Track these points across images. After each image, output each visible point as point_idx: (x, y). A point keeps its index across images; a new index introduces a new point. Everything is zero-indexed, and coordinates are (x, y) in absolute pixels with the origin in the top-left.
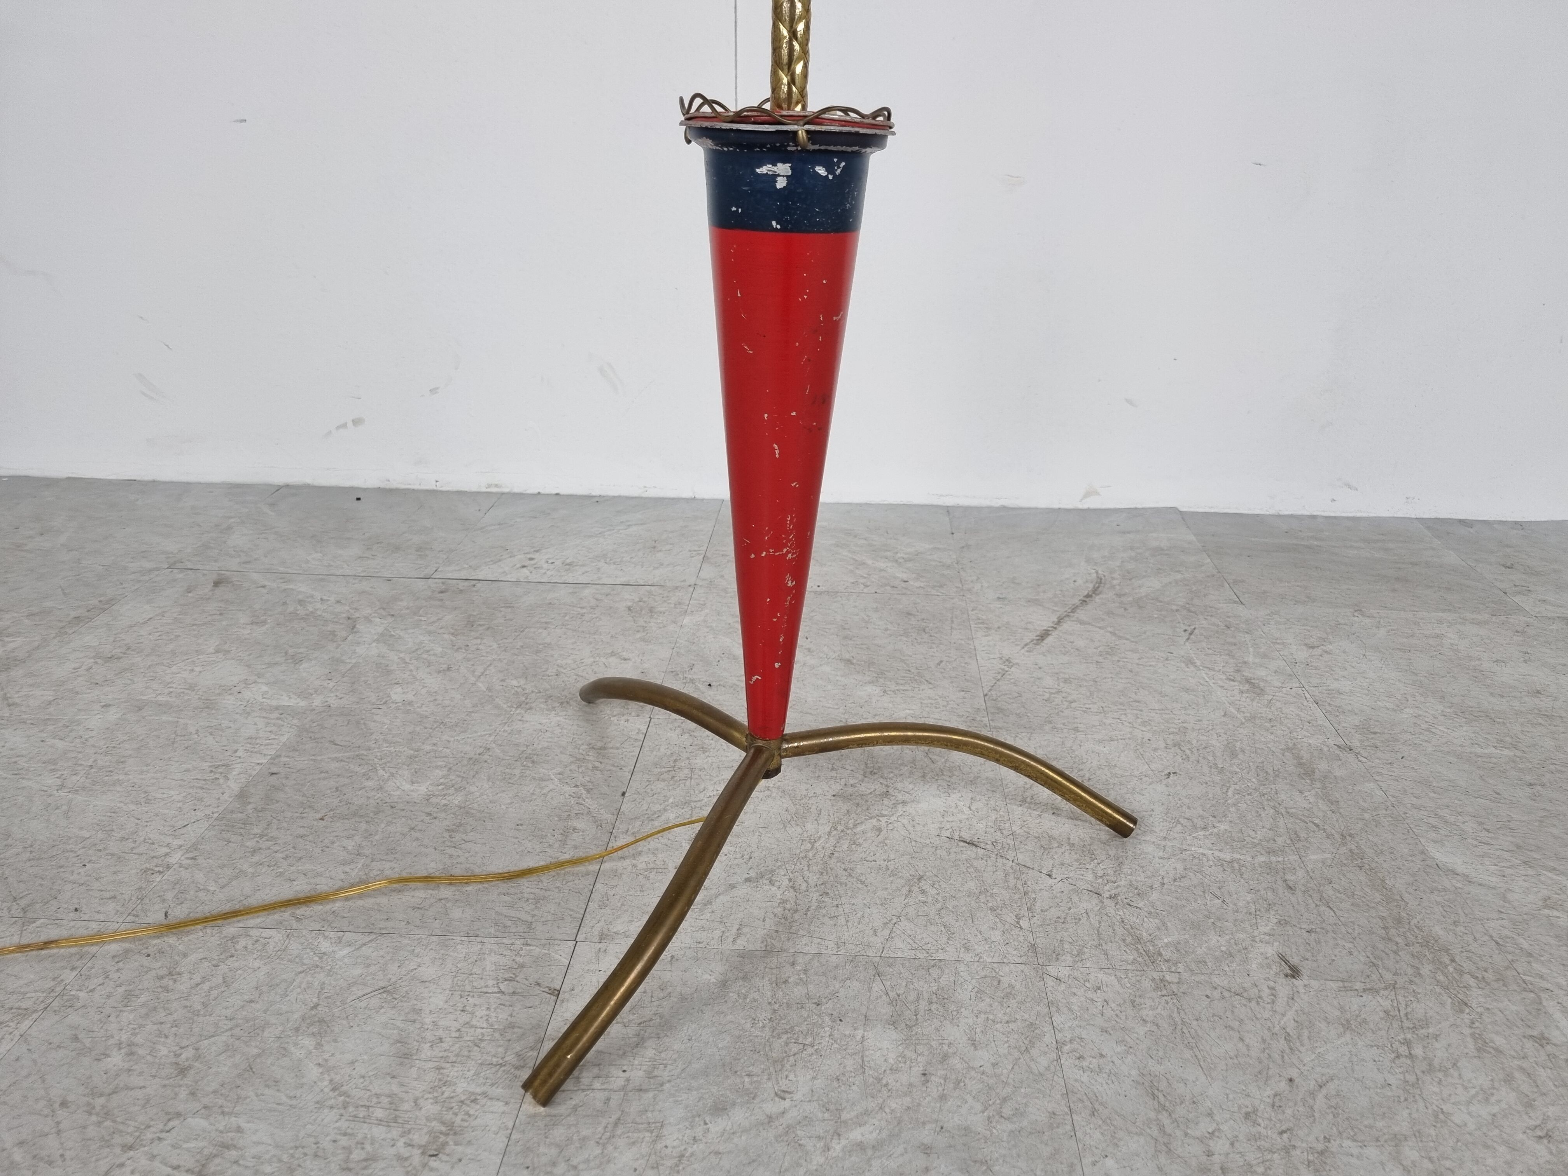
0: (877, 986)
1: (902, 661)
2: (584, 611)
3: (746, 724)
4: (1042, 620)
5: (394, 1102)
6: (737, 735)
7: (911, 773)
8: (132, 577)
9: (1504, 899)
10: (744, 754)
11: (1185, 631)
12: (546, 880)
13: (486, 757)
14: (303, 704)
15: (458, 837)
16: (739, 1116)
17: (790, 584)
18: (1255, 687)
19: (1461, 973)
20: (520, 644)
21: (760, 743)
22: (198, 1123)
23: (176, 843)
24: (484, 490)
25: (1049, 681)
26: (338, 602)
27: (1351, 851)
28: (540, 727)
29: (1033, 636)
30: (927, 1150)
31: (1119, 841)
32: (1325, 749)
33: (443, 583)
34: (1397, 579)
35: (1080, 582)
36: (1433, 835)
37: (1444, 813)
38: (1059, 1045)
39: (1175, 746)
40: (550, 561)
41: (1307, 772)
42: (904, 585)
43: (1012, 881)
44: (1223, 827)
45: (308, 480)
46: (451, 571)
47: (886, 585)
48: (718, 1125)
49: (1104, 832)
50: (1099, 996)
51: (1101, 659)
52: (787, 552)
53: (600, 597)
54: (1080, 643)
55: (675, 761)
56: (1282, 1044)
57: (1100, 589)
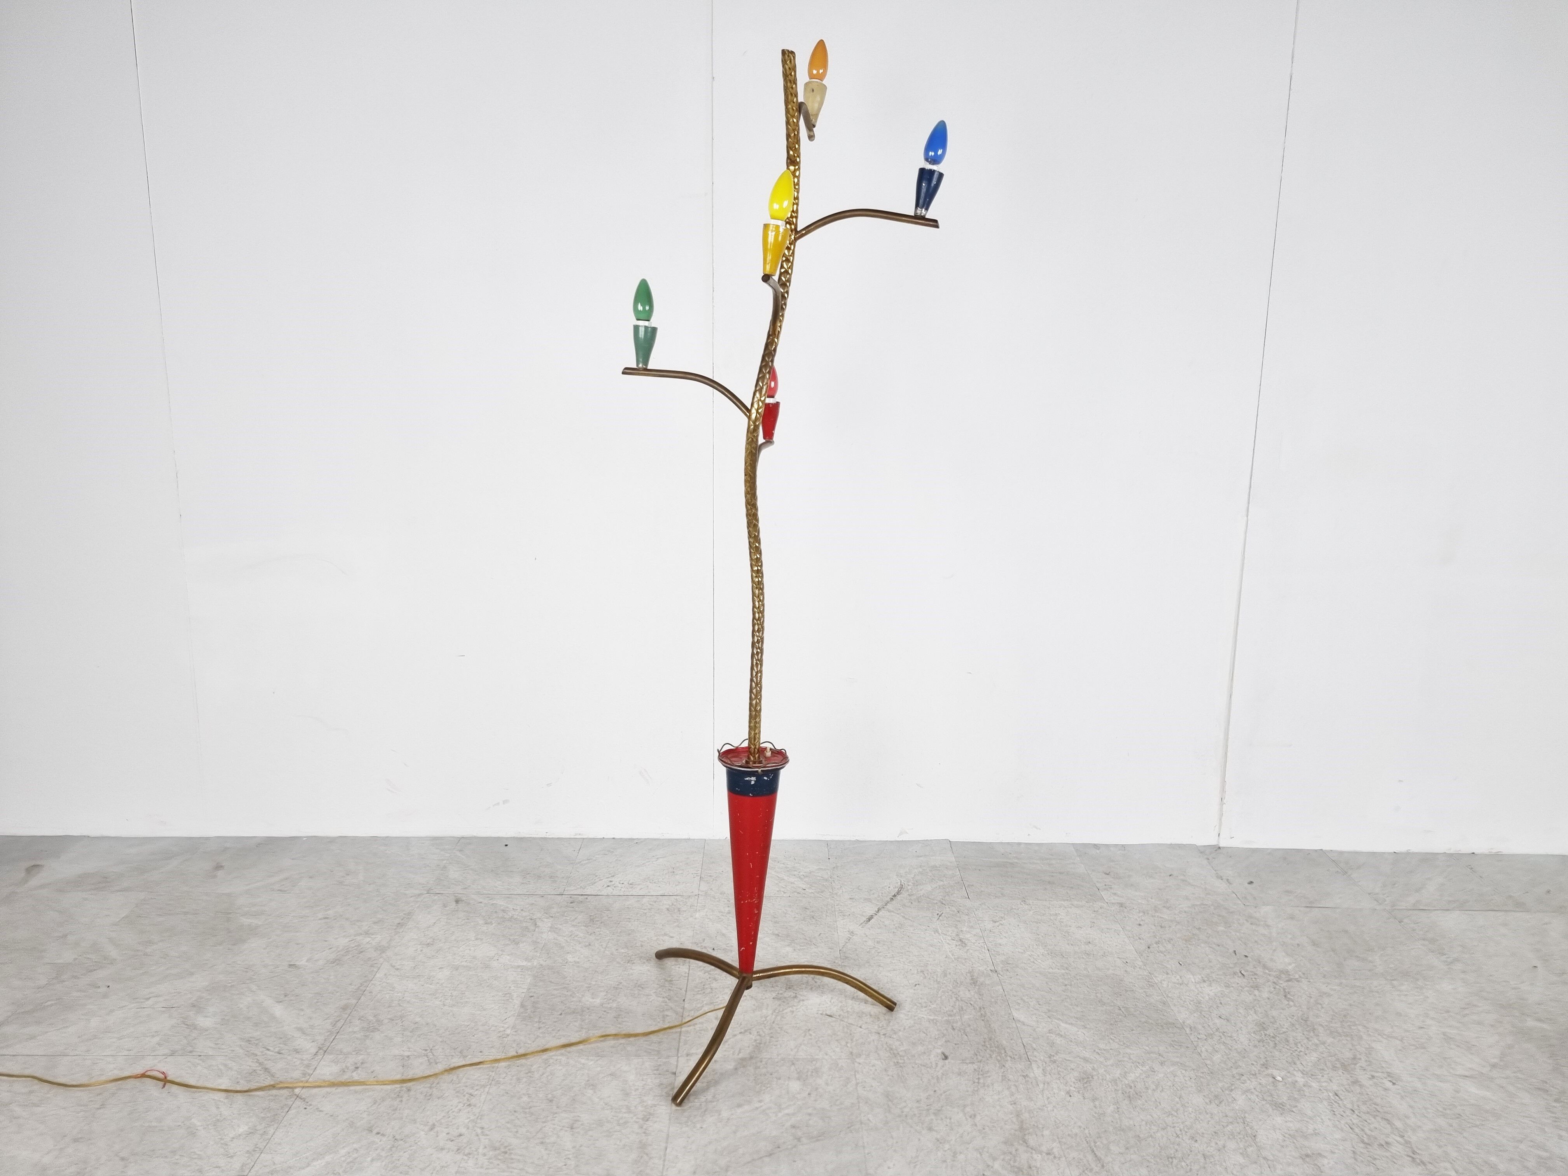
0: (793, 1068)
1: (803, 934)
2: (646, 911)
3: (738, 967)
4: (870, 910)
5: (628, 1107)
6: (735, 972)
7: (806, 988)
8: (412, 899)
9: (1034, 1030)
10: (738, 980)
11: (938, 914)
12: (661, 1035)
13: (620, 986)
14: (529, 964)
15: (620, 1020)
16: (746, 1107)
17: (756, 912)
18: (962, 943)
19: (1006, 1056)
20: (619, 931)
21: (744, 975)
22: (564, 1115)
23: (506, 1026)
24: (573, 837)
25: (870, 943)
26: (522, 910)
27: (982, 1014)
28: (640, 972)
29: (865, 919)
30: (810, 1114)
31: (890, 1013)
32: (985, 971)
33: (571, 897)
34: (1049, 882)
35: (892, 887)
36: (1017, 1007)
37: (1025, 998)
38: (857, 1084)
39: (921, 972)
40: (621, 882)
41: (974, 982)
42: (803, 891)
43: (846, 1030)
44: (933, 1006)
45: (475, 834)
46: (573, 890)
47: (795, 892)
48: (739, 1111)
49: (884, 1009)
50: (873, 1069)
51: (895, 931)
52: (755, 901)
53: (651, 903)
54: (887, 923)
55: (704, 985)
56: (935, 1080)
57: (901, 891)
